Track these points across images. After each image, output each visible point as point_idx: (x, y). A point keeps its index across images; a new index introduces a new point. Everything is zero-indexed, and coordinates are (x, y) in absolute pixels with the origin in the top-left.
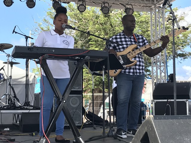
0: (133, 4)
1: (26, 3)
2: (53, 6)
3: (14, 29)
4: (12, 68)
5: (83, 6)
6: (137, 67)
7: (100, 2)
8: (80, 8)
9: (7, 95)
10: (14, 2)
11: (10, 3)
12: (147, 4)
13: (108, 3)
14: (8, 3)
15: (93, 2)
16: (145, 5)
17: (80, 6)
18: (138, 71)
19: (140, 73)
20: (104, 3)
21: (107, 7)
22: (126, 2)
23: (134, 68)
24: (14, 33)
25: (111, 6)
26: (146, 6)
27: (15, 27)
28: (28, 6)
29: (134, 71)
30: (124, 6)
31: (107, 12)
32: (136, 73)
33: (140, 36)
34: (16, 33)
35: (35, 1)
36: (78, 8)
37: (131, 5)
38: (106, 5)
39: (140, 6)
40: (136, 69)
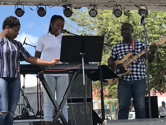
0: (146, 4)
1: (37, 12)
2: (64, 13)
3: (25, 41)
4: (25, 78)
5: (95, 11)
6: (135, 73)
7: (112, 5)
8: (92, 13)
9: (20, 105)
10: (25, 12)
11: (21, 13)
12: (162, 3)
13: (120, 6)
14: (20, 13)
15: (105, 5)
16: (159, 4)
17: (92, 11)
18: (136, 76)
19: (138, 78)
20: (117, 6)
21: (119, 10)
22: (139, 3)
23: (131, 74)
24: (25, 44)
25: (124, 8)
26: (162, 6)
27: (25, 39)
28: (39, 15)
29: (131, 77)
30: (138, 7)
31: (119, 15)
32: (134, 78)
33: (139, 42)
34: (26, 44)
35: (45, 10)
36: (89, 13)
37: (145, 5)
38: (119, 7)
39: (155, 6)
40: (133, 75)
